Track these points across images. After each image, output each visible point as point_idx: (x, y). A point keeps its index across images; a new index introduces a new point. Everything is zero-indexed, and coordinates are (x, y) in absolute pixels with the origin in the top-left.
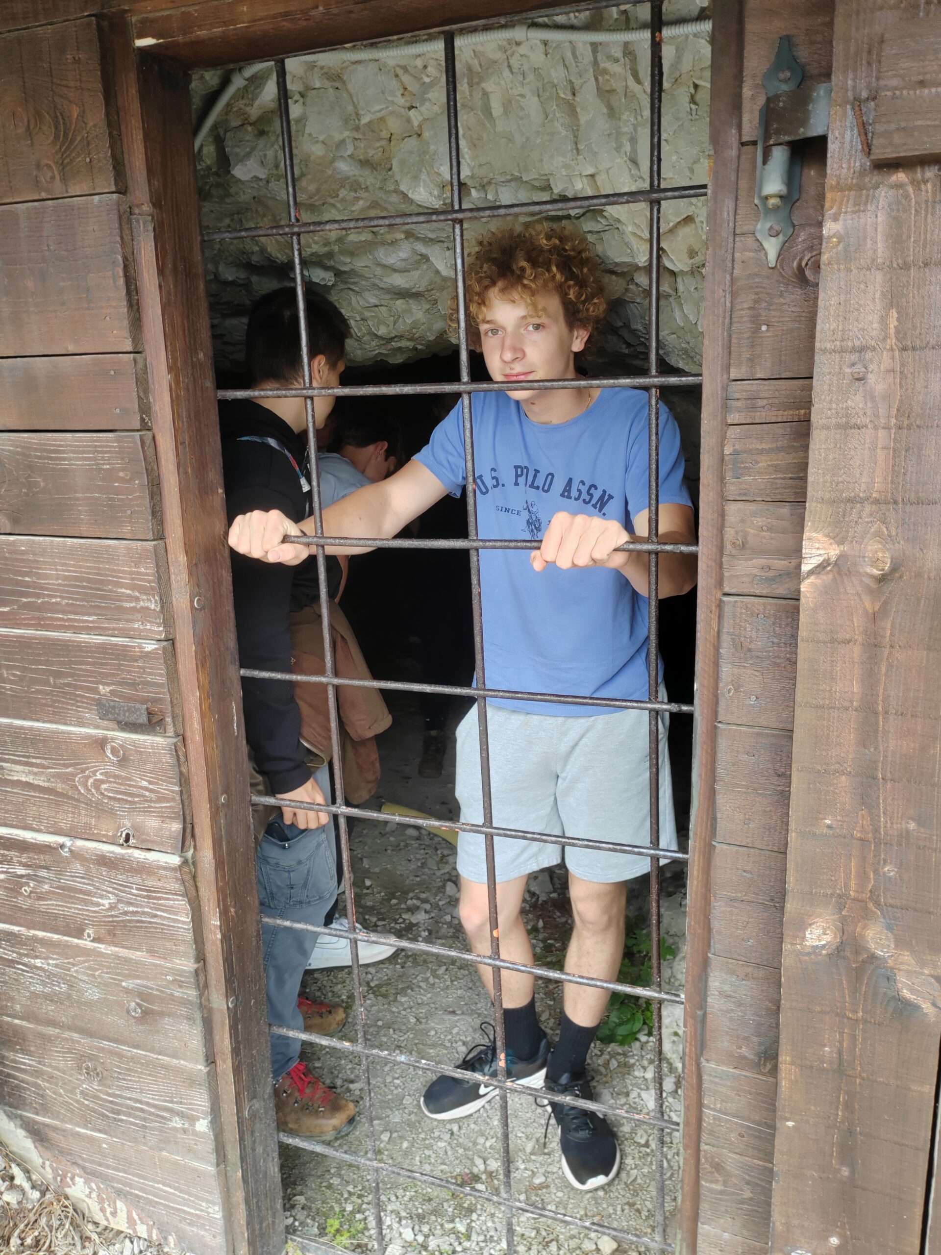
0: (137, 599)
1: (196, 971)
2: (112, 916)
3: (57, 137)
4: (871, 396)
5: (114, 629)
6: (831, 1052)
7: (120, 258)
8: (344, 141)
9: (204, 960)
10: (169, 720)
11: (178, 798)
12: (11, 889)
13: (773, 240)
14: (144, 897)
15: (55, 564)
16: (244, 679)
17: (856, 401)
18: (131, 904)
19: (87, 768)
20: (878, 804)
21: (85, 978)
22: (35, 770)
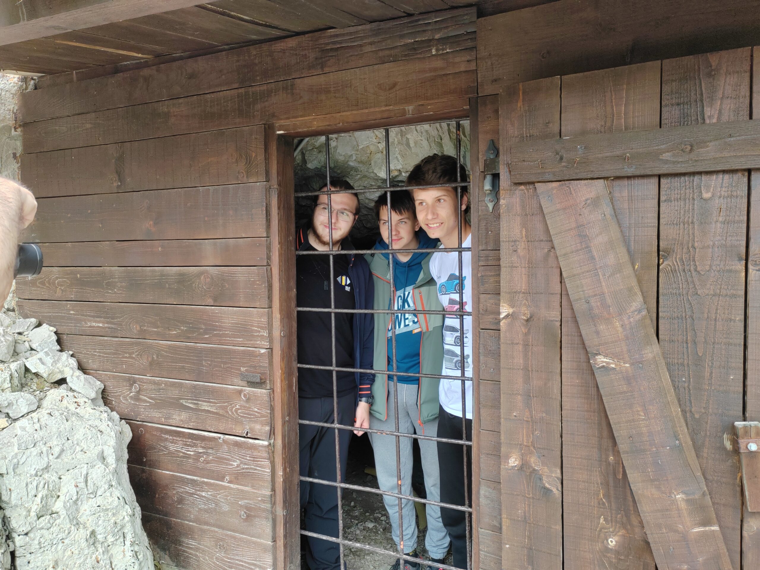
0: (259, 332)
1: (271, 495)
2: (237, 470)
3: (246, 163)
4: (519, 257)
5: (249, 344)
6: (521, 513)
7: (265, 204)
8: (352, 155)
9: (275, 491)
10: (268, 382)
11: (269, 416)
12: (196, 459)
13: (491, 203)
14: (252, 461)
15: (229, 318)
16: (299, 368)
17: (514, 258)
18: (245, 464)
19: (233, 403)
20: (532, 407)
21: (223, 500)
22: (212, 404)
